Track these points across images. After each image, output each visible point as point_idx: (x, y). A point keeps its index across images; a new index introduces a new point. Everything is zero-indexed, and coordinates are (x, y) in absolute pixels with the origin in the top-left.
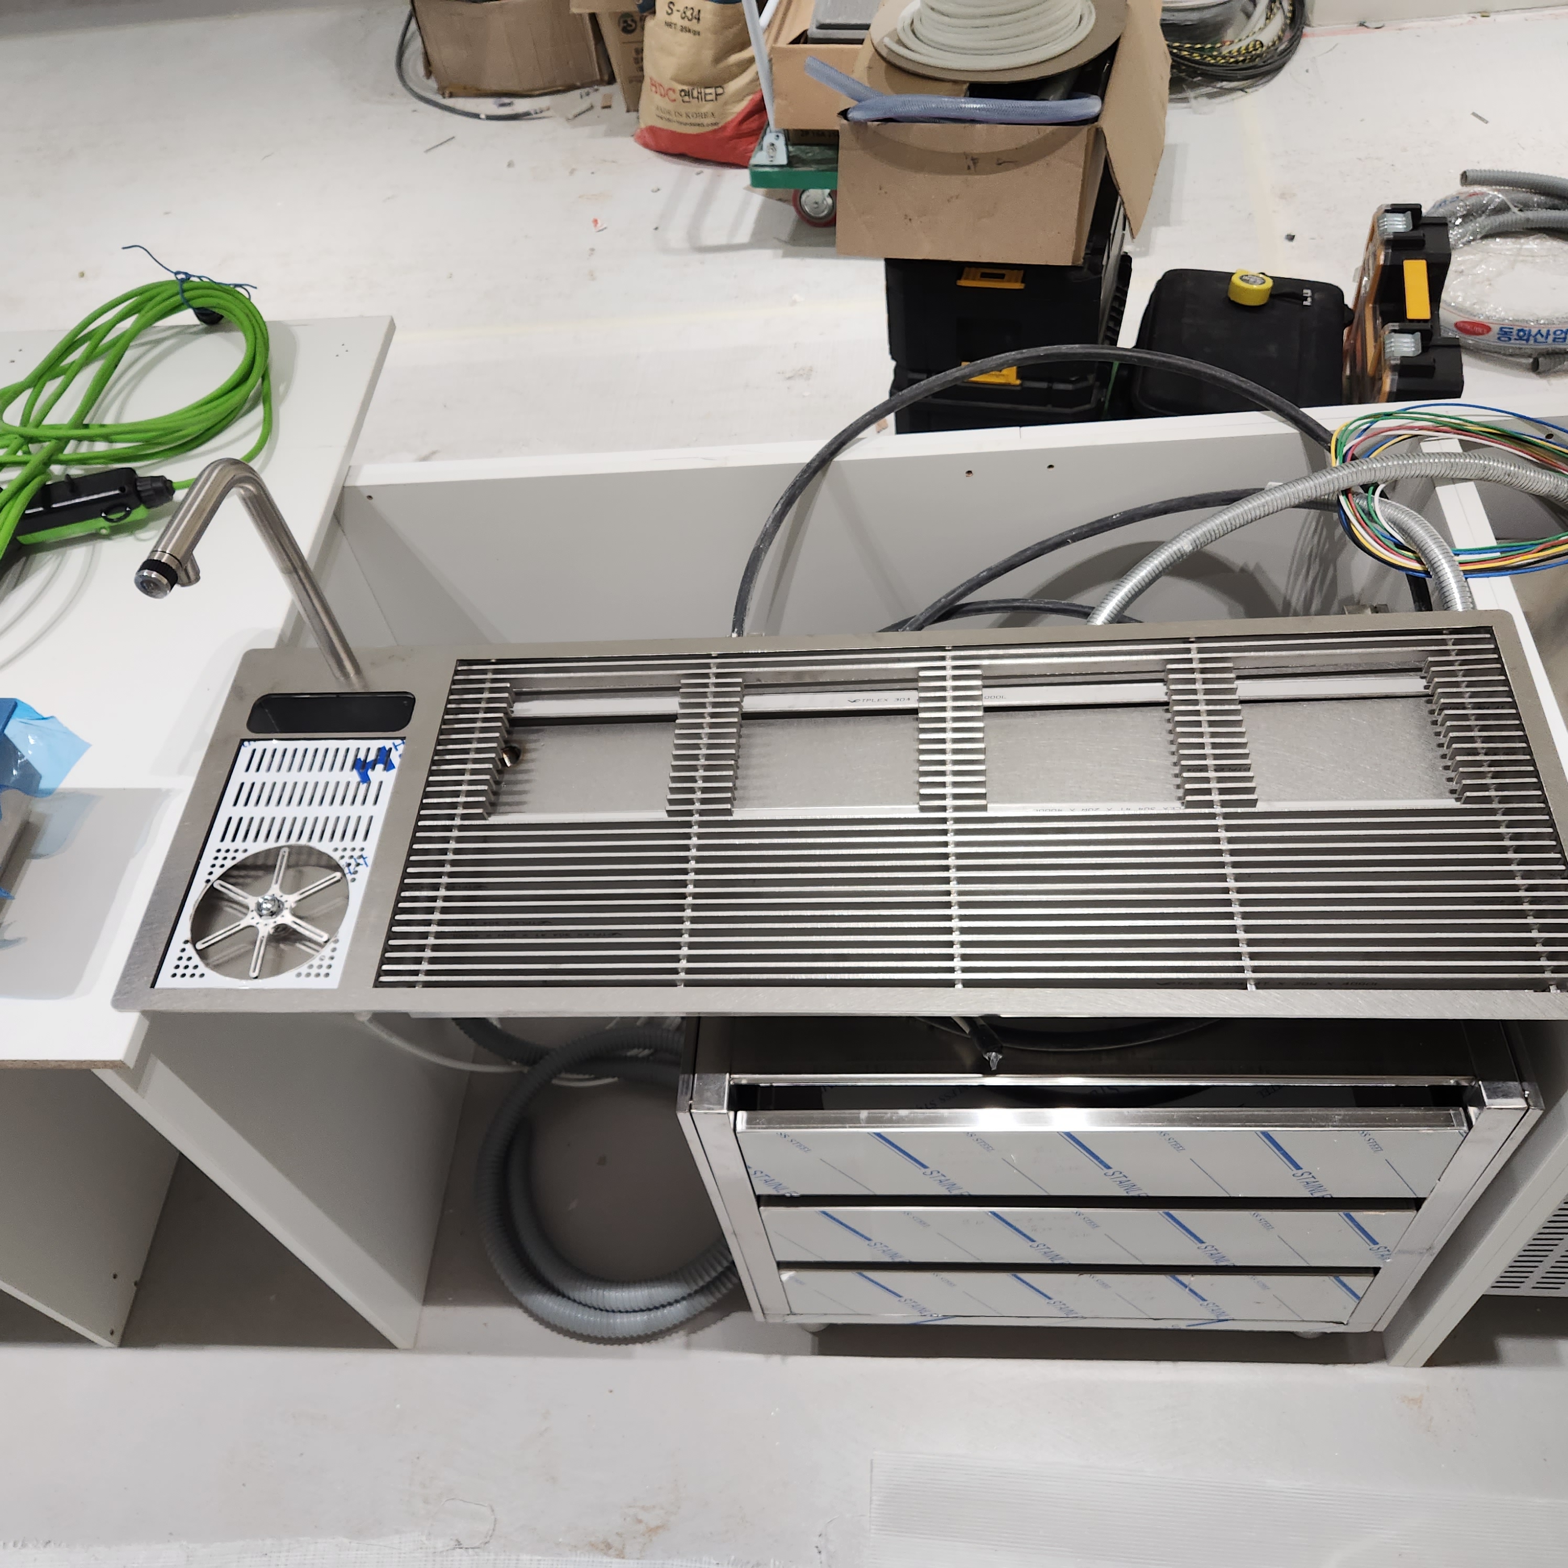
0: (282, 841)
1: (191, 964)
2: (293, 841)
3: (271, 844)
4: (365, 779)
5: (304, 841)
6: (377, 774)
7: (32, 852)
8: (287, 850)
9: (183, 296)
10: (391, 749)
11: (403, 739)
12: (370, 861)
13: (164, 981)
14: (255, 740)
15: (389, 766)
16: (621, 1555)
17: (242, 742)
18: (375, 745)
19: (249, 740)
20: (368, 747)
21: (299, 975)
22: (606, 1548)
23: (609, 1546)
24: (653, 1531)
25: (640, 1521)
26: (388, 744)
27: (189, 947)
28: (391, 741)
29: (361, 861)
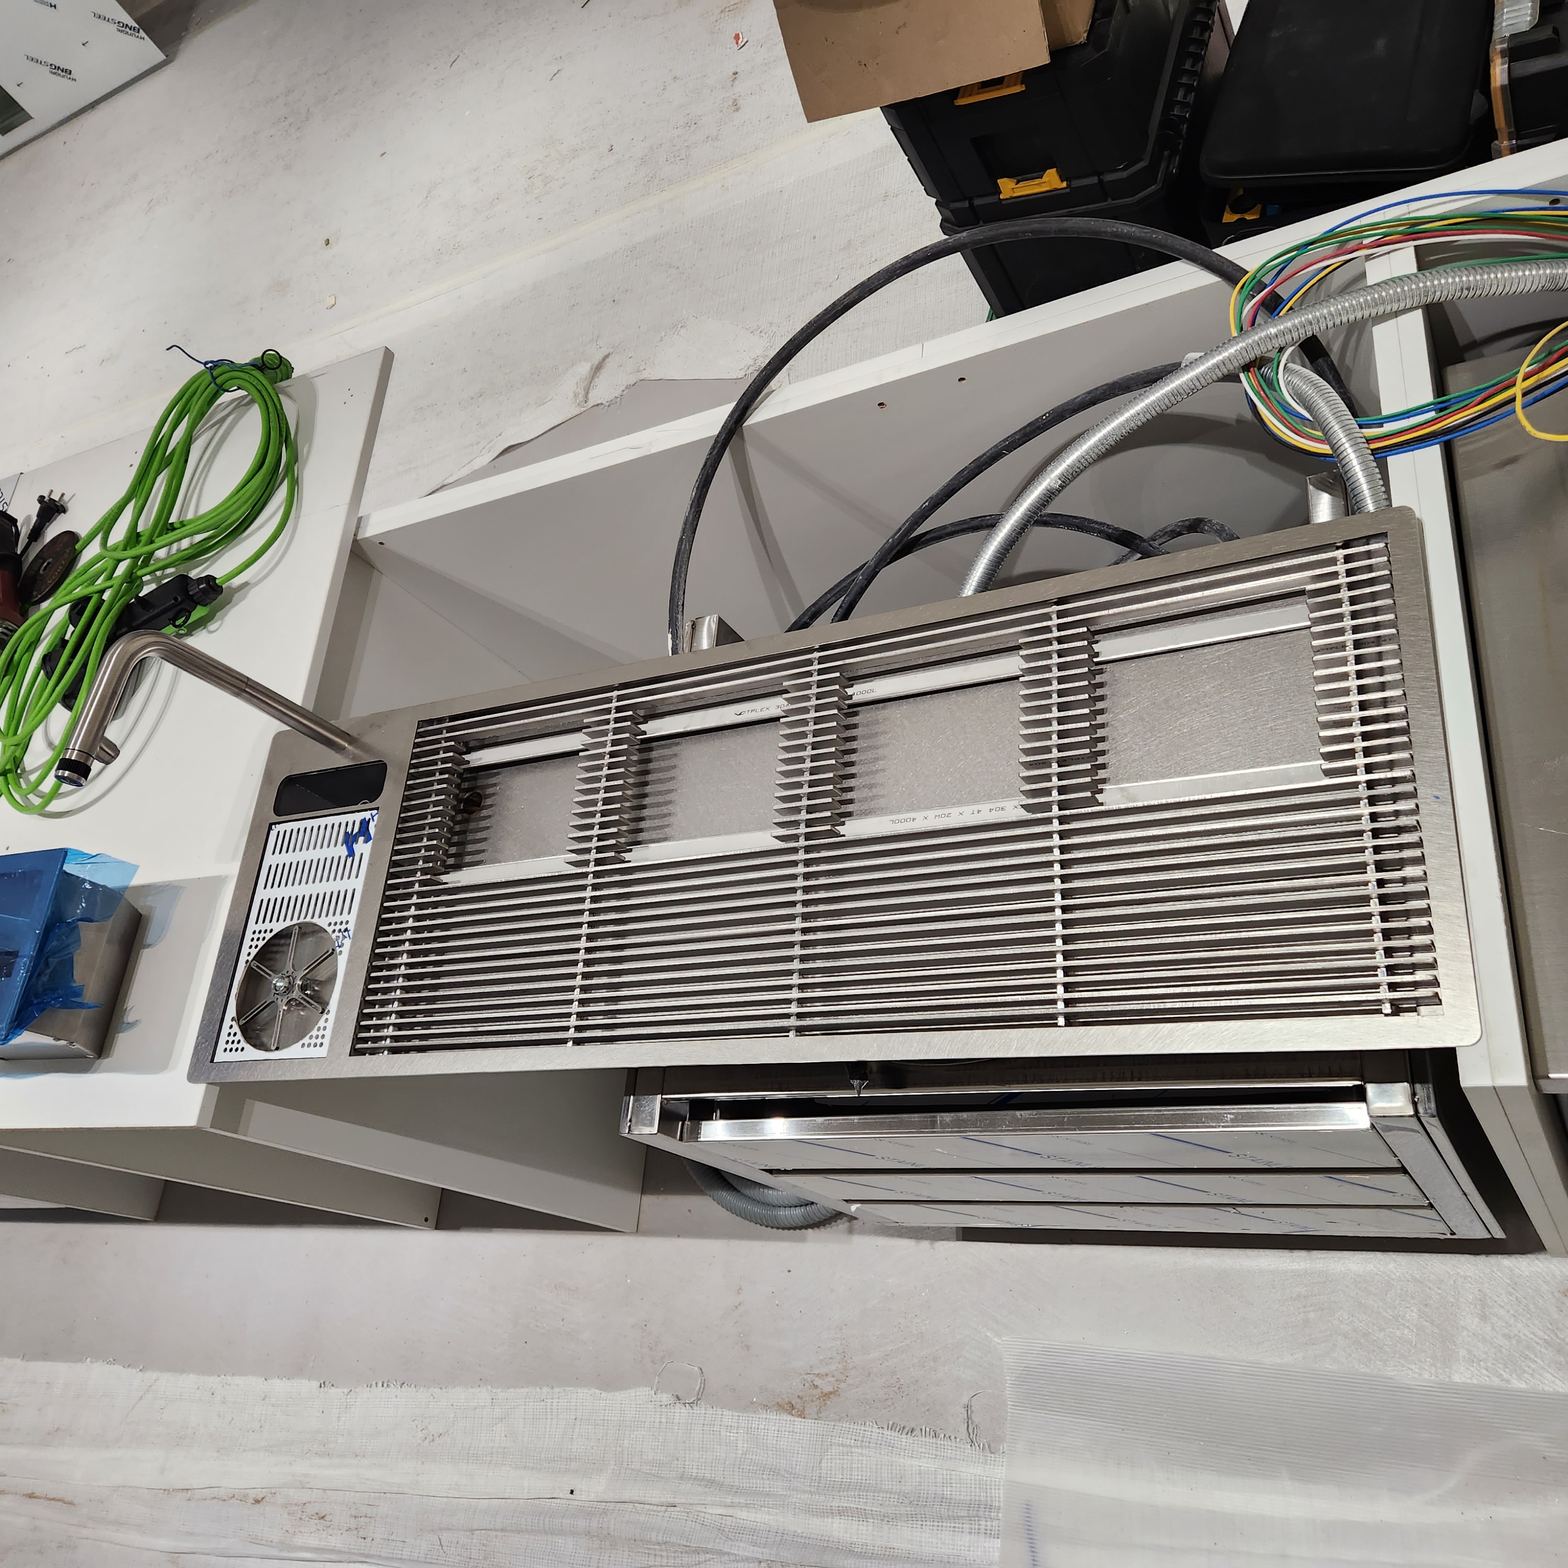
0: (295, 921)
1: (236, 1039)
2: (301, 920)
3: (288, 923)
4: (351, 853)
5: (308, 919)
6: (362, 847)
7: (144, 943)
8: (297, 927)
9: (216, 384)
10: (369, 820)
11: (377, 809)
12: (351, 933)
13: (220, 1056)
14: (279, 823)
15: (368, 839)
16: (802, 1415)
17: (271, 825)
18: (359, 817)
19: (275, 824)
20: (352, 819)
21: (303, 1045)
22: (790, 1408)
23: (793, 1407)
24: (827, 1395)
25: (816, 1387)
26: (367, 815)
27: (234, 1023)
28: (369, 812)
29: (346, 934)
